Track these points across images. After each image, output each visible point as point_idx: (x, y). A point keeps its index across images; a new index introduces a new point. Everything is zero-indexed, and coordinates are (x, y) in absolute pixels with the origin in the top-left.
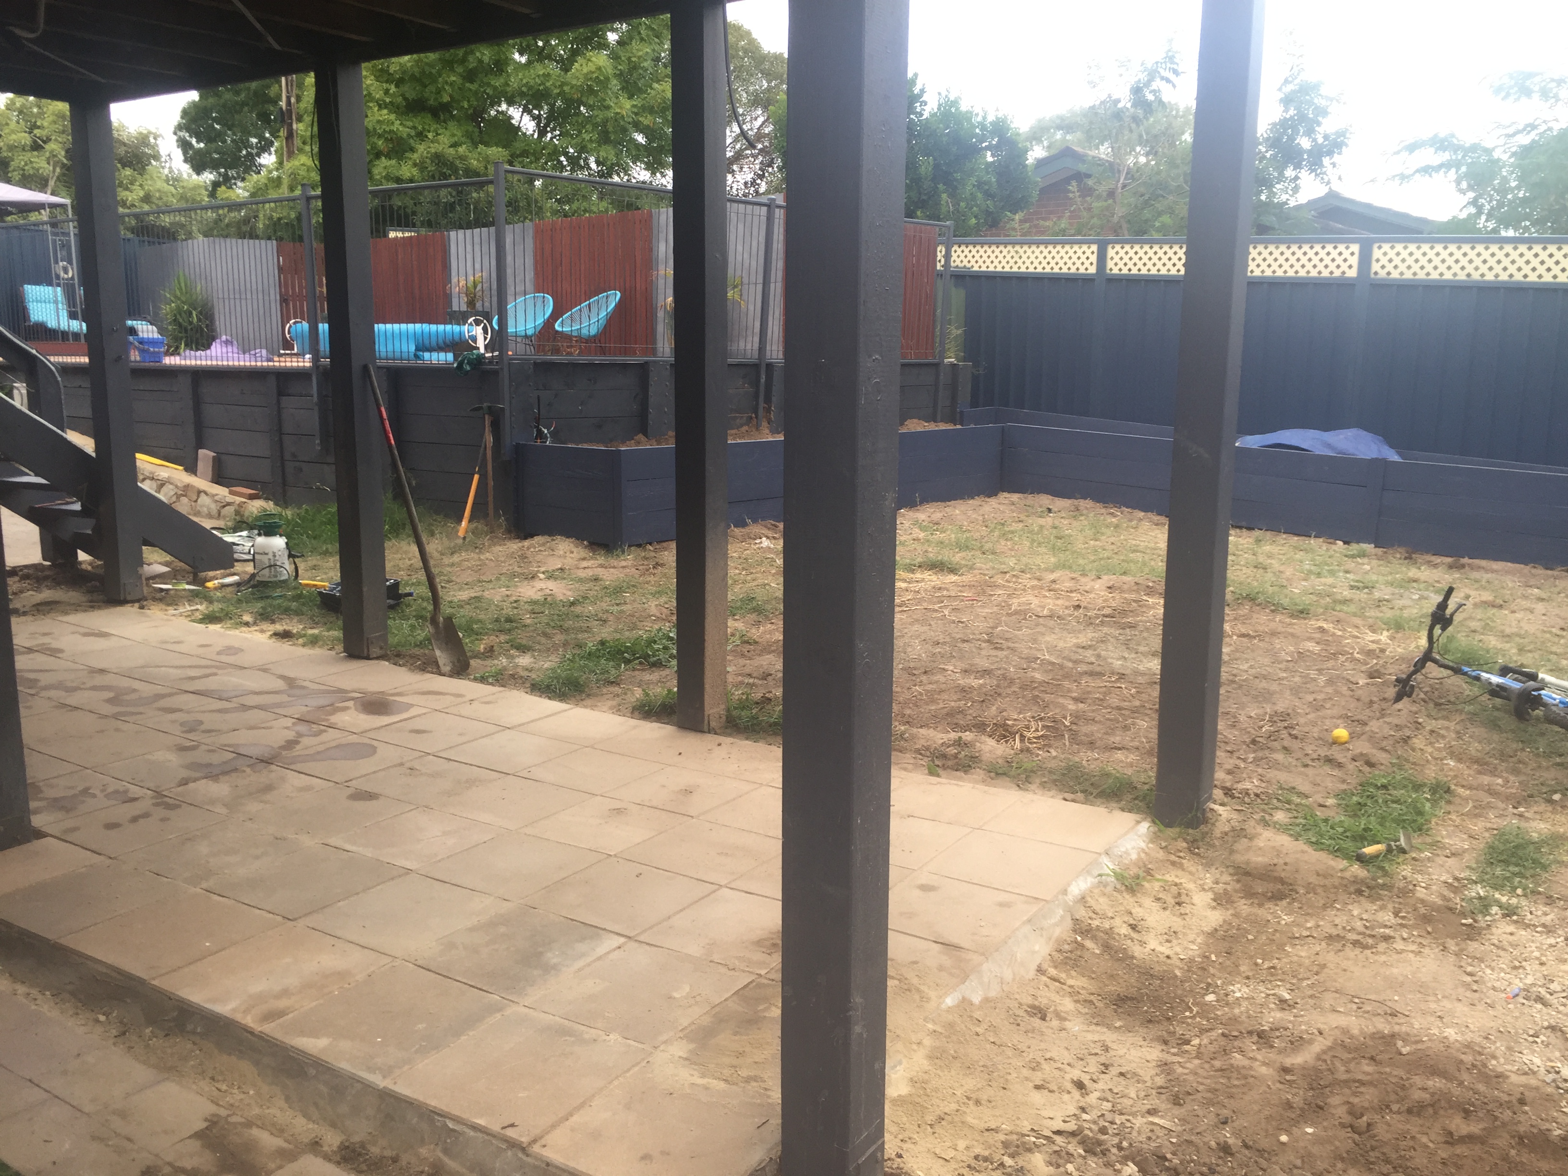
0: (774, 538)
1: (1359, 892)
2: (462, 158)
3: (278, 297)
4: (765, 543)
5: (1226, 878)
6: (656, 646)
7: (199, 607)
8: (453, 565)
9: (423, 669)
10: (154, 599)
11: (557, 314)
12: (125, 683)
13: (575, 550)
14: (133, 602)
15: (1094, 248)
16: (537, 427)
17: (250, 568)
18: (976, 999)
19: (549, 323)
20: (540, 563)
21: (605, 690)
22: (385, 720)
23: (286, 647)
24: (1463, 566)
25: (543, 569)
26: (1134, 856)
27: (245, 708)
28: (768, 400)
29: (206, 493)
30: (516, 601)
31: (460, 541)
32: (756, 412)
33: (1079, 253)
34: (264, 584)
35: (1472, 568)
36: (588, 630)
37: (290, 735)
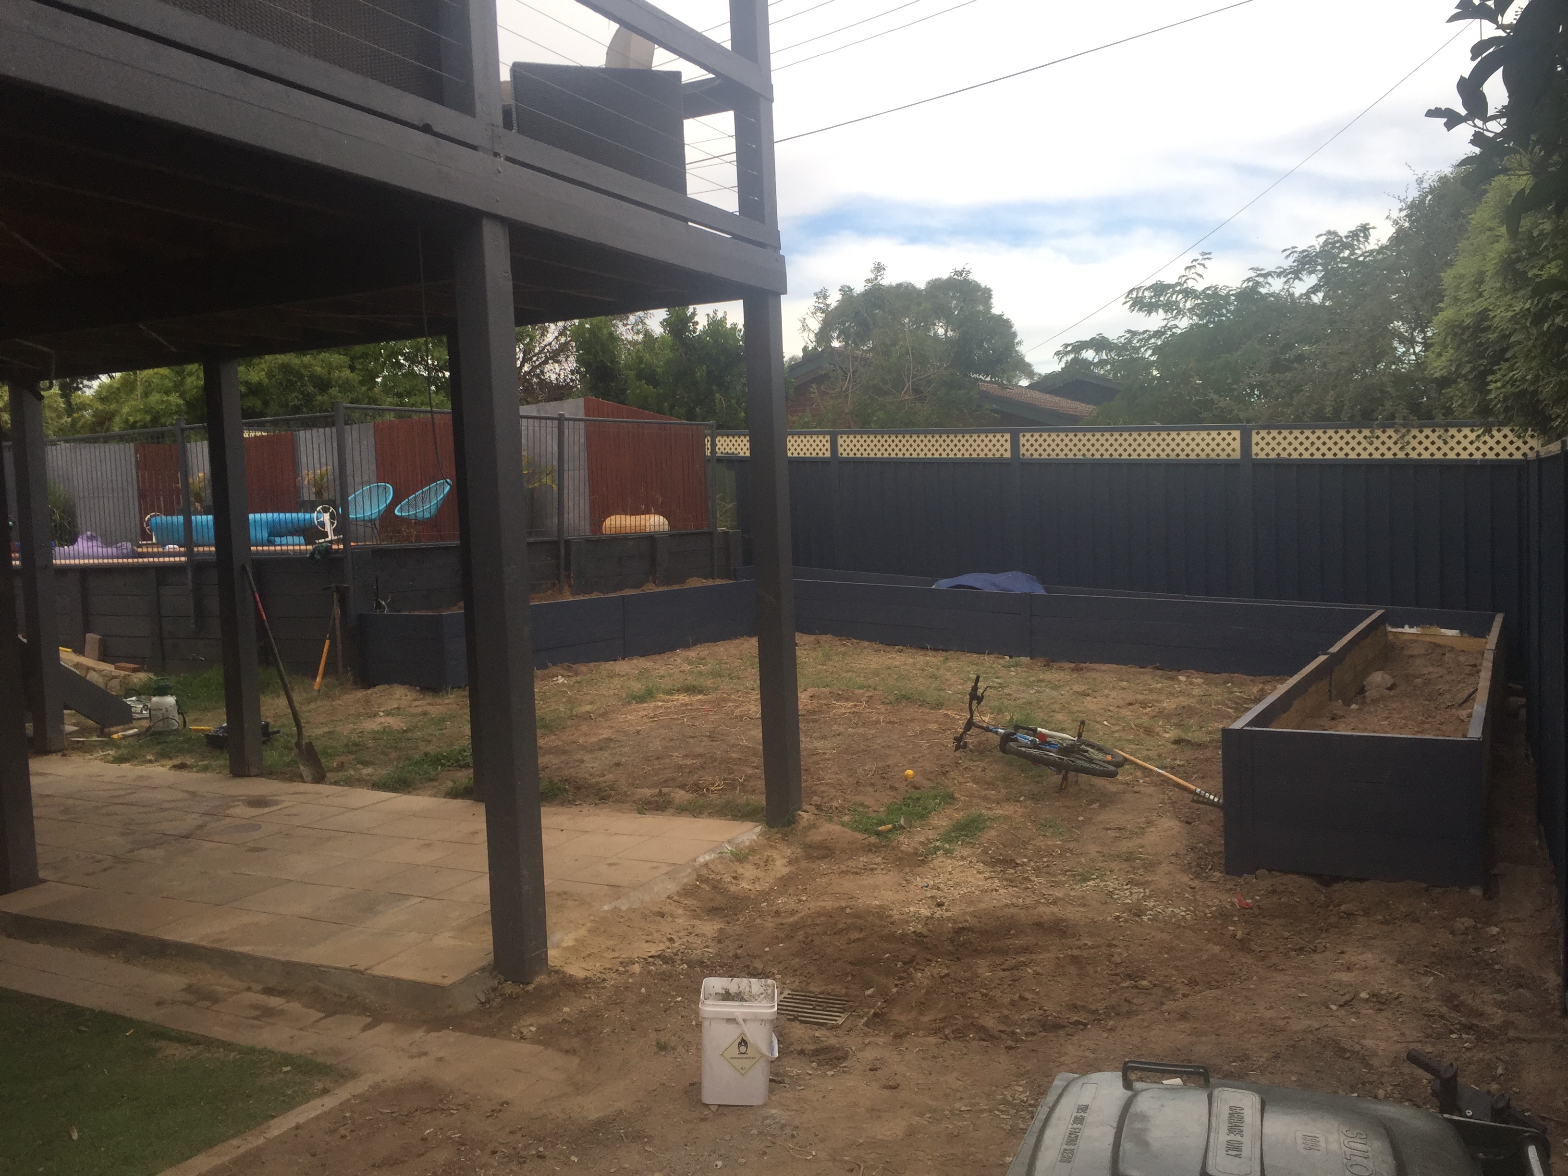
0: (569, 676)
1: (870, 850)
2: (306, 367)
3: (136, 494)
4: (561, 680)
5: (799, 850)
6: (465, 754)
7: (110, 752)
8: (310, 711)
9: (291, 780)
10: (74, 749)
11: (396, 501)
12: (70, 802)
13: (409, 694)
14: (55, 752)
15: (828, 437)
16: (376, 600)
17: (145, 724)
18: (624, 908)
19: (390, 508)
20: (380, 705)
21: (426, 785)
22: (267, 810)
23: (184, 775)
24: (1082, 669)
25: (382, 709)
26: (747, 843)
27: (162, 810)
28: (567, 568)
29: (94, 670)
30: (361, 732)
31: (316, 693)
32: (558, 579)
33: (818, 442)
34: (160, 733)
35: (1089, 670)
36: (417, 748)
37: (200, 822)
